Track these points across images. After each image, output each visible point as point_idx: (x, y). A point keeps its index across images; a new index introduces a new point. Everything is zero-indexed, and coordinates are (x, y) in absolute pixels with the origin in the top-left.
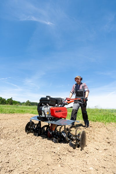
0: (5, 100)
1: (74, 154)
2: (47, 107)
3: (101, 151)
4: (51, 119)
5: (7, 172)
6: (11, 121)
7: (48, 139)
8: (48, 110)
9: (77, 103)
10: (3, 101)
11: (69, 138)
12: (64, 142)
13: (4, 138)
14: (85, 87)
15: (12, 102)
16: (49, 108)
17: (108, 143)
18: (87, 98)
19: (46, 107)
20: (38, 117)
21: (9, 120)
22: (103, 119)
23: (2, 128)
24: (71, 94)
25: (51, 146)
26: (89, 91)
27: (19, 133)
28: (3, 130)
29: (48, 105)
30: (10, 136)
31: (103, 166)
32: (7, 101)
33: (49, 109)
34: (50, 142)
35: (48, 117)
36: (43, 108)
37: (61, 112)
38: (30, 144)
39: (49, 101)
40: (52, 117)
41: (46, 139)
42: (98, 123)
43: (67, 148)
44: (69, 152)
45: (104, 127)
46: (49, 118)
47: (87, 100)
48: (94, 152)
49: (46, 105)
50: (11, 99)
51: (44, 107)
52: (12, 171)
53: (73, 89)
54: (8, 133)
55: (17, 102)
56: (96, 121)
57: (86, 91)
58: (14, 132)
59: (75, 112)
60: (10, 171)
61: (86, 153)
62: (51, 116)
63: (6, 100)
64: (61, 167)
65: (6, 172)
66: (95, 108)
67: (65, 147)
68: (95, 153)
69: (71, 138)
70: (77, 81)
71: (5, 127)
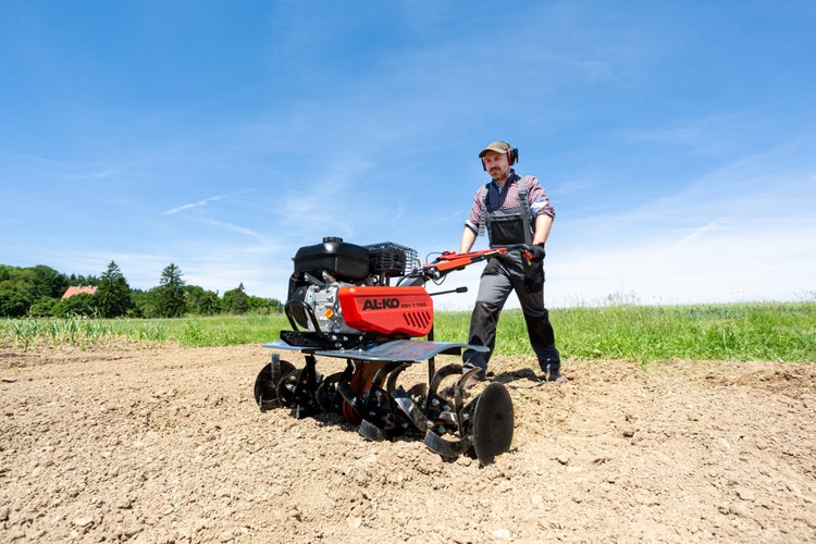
0: (215, 296)
1: (438, 481)
2: (324, 284)
3: (576, 469)
4: (352, 343)
5: (108, 539)
7: (342, 429)
8: (330, 300)
9: (495, 273)
10: (209, 301)
11: (430, 419)
12: (409, 436)
13: (162, 428)
14: (533, 195)
15: (244, 302)
16: (335, 289)
17: (626, 435)
18: (542, 245)
19: (322, 288)
20: (282, 332)
22: (636, 349)
24: (468, 234)
25: (344, 451)
26: (551, 210)
27: (229, 409)
29: (331, 278)
30: (188, 420)
31: (556, 522)
32: (224, 300)
33: (334, 295)
34: (353, 438)
35: (332, 333)
36: (310, 296)
37: (400, 309)
38: (257, 446)
39: (331, 255)
40: (354, 331)
41: (336, 427)
42: (610, 361)
43: (412, 458)
44: (422, 472)
45: (636, 377)
46: (340, 335)
47: (542, 255)
48: (542, 472)
49: (320, 278)
50: (239, 291)
51: (316, 291)
52: (129, 536)
53: (477, 211)
54: (181, 411)
55: (266, 300)
56: (600, 355)
57: (537, 215)
58: (208, 407)
59: (486, 315)
60: (124, 537)
61: (503, 476)
62: (345, 328)
63: (221, 296)
64: (365, 529)
65: (104, 539)
66: (608, 303)
67: (400, 454)
68: (546, 474)
69: (441, 416)
70: (492, 169)
71: (181, 390)
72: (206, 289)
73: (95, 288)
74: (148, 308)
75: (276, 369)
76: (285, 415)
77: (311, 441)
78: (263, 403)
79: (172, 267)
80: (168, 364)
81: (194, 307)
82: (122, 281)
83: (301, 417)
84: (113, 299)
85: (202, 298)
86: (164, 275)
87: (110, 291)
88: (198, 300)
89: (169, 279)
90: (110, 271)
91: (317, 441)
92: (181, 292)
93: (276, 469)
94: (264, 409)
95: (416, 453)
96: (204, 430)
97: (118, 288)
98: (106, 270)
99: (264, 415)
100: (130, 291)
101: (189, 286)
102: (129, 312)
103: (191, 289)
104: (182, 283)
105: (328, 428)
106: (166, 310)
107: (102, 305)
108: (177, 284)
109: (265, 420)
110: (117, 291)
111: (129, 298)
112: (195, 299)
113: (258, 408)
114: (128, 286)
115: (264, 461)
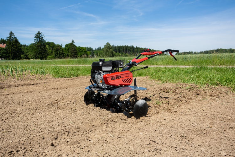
0: (61, 47)
6: (71, 90)
8: (101, 78)
10: (58, 50)
15: (75, 50)
16: (102, 75)
19: (99, 74)
21: (68, 89)
23: (59, 100)
27: (77, 104)
28: (60, 102)
29: (101, 72)
30: (67, 107)
32: (65, 49)
34: (109, 112)
36: (96, 76)
38: (86, 114)
44: (122, 119)
50: (72, 44)
58: (72, 104)
63: (63, 47)
72: (56, 44)
73: (5, 45)
74: (30, 54)
75: (89, 93)
76: (92, 106)
77: (98, 113)
78: (87, 103)
79: (39, 33)
80: (53, 87)
81: (52, 53)
82: (17, 41)
83: (97, 107)
84: (14, 50)
85: (54, 48)
86: (36, 37)
87: (12, 46)
88: (53, 49)
89: (38, 39)
90: (10, 36)
91: (99, 113)
92: (45, 46)
93: (90, 118)
94: (87, 104)
95: (121, 116)
96: (72, 110)
97: (15, 45)
98: (9, 36)
99: (87, 106)
100: (21, 46)
101: (48, 42)
102: (22, 56)
103: (49, 44)
104: (45, 41)
105: (103, 110)
106: (39, 55)
107: (10, 53)
108: (42, 41)
109: (87, 108)
110: (15, 46)
111: (21, 49)
112: (51, 49)
113: (85, 104)
114: (20, 43)
115: (87, 116)
